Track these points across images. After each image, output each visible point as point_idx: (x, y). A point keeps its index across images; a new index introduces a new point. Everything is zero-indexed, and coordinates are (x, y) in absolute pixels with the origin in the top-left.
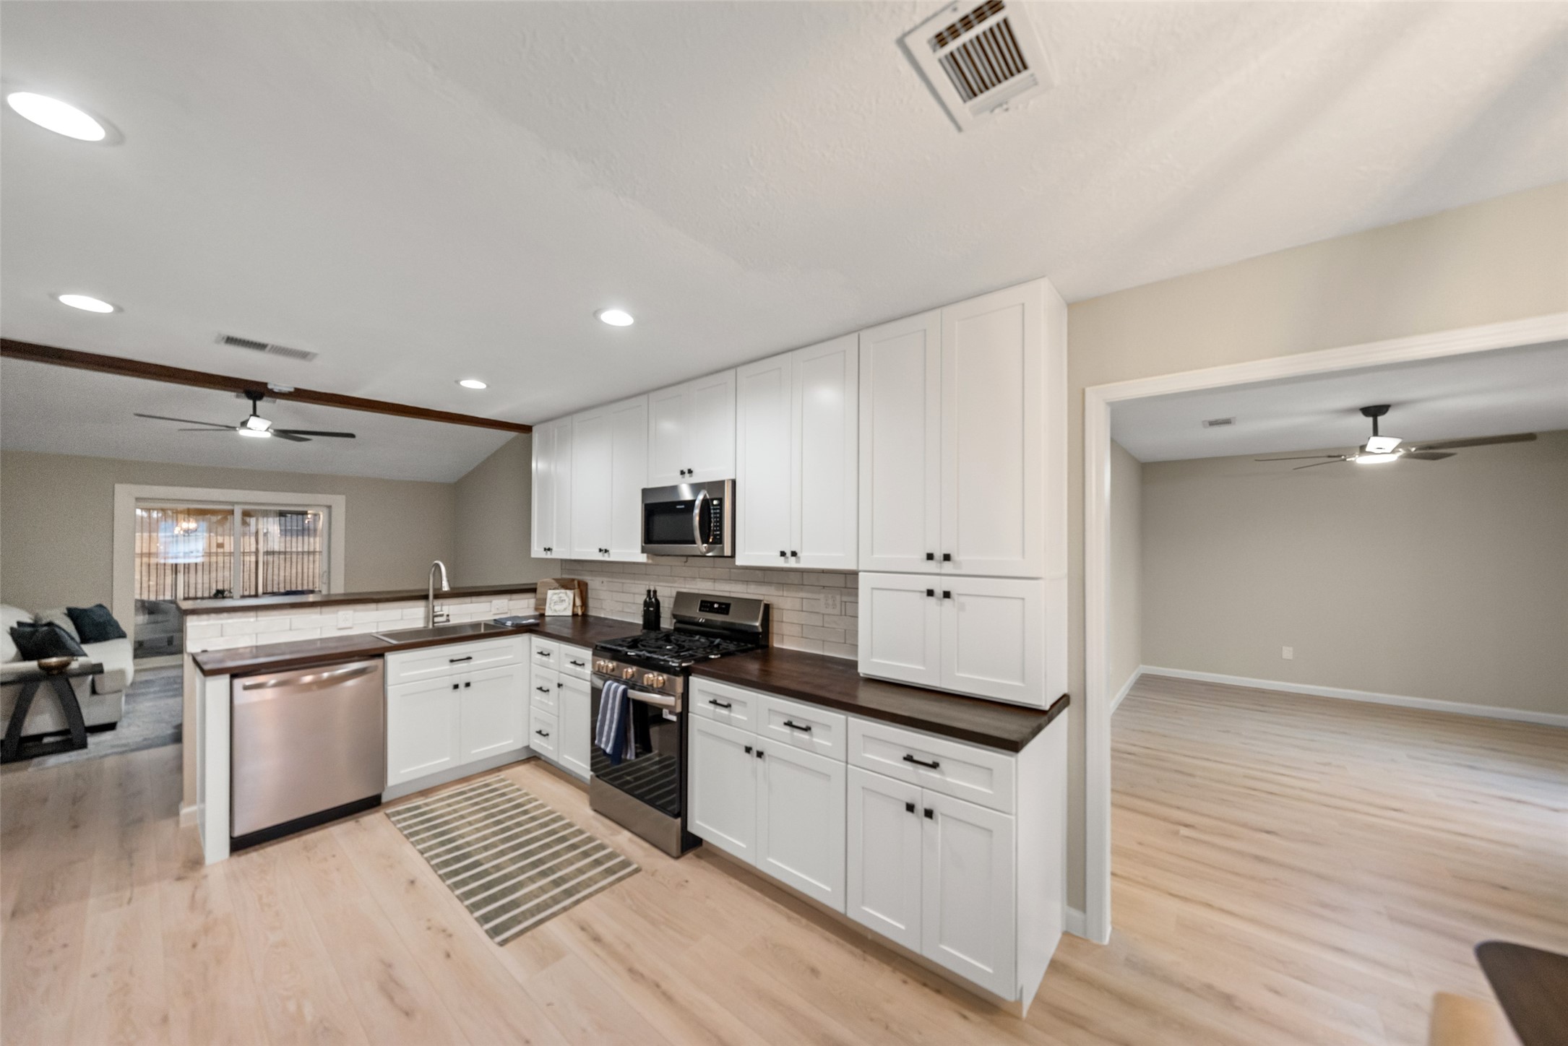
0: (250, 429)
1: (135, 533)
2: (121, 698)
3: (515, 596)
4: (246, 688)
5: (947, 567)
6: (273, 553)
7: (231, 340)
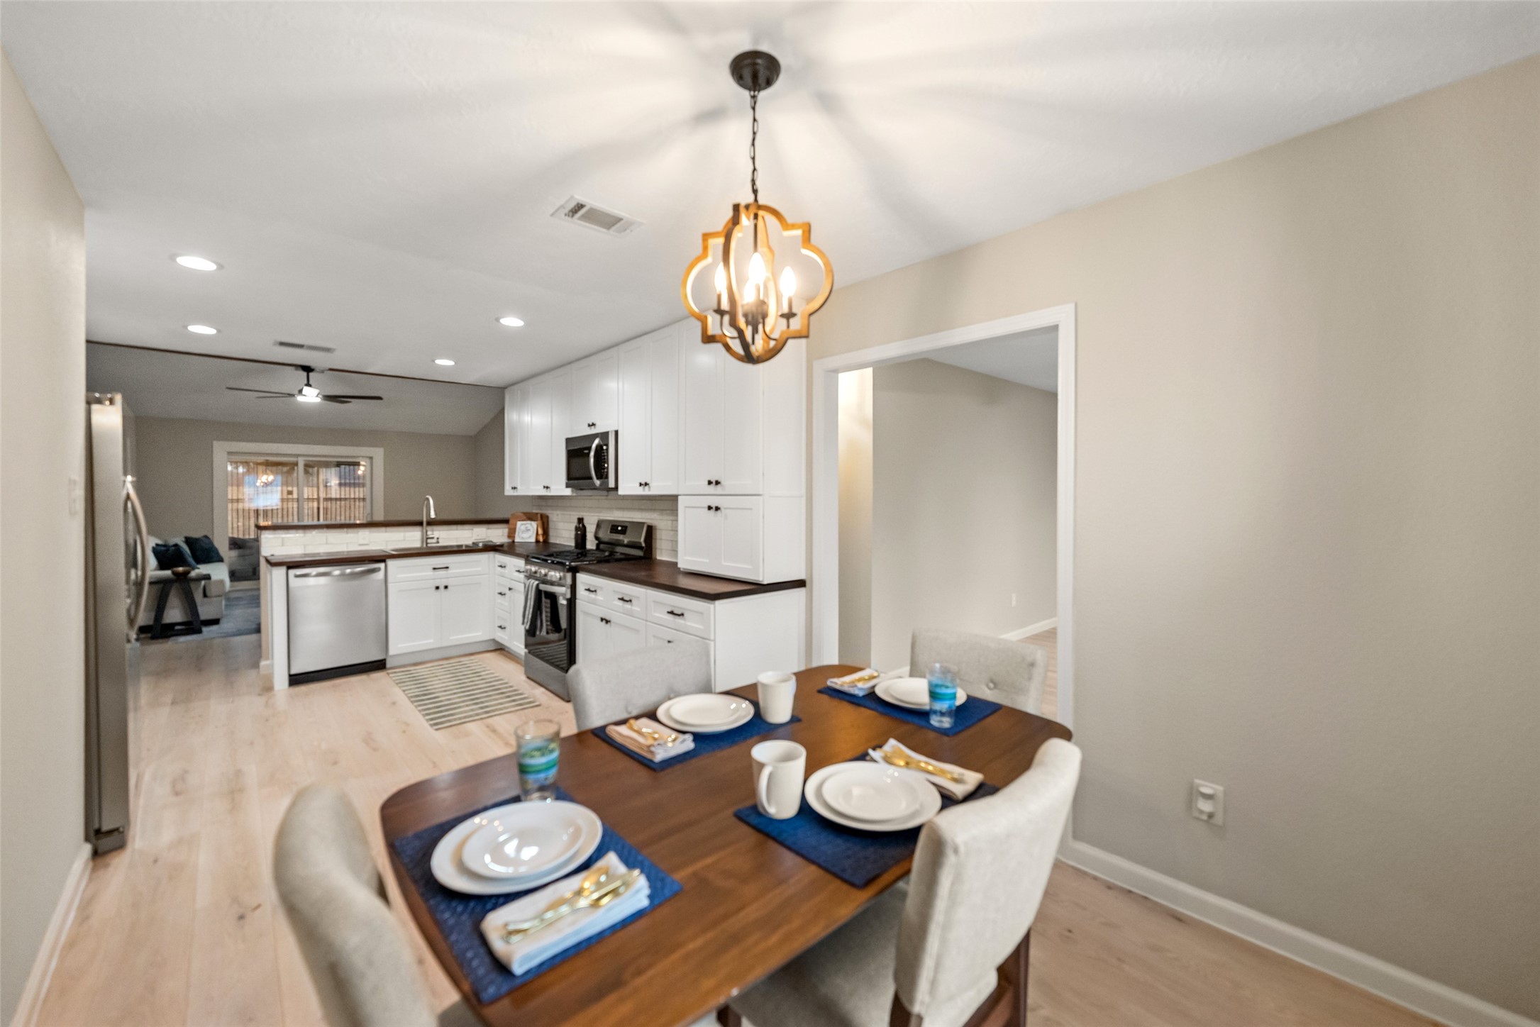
0: (305, 395)
1: (227, 487)
2: (221, 601)
3: (491, 526)
4: (297, 576)
5: (719, 490)
6: (331, 499)
7: (282, 344)
